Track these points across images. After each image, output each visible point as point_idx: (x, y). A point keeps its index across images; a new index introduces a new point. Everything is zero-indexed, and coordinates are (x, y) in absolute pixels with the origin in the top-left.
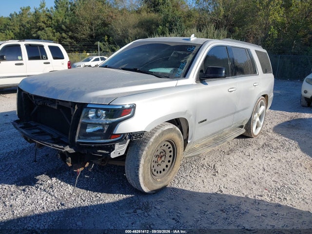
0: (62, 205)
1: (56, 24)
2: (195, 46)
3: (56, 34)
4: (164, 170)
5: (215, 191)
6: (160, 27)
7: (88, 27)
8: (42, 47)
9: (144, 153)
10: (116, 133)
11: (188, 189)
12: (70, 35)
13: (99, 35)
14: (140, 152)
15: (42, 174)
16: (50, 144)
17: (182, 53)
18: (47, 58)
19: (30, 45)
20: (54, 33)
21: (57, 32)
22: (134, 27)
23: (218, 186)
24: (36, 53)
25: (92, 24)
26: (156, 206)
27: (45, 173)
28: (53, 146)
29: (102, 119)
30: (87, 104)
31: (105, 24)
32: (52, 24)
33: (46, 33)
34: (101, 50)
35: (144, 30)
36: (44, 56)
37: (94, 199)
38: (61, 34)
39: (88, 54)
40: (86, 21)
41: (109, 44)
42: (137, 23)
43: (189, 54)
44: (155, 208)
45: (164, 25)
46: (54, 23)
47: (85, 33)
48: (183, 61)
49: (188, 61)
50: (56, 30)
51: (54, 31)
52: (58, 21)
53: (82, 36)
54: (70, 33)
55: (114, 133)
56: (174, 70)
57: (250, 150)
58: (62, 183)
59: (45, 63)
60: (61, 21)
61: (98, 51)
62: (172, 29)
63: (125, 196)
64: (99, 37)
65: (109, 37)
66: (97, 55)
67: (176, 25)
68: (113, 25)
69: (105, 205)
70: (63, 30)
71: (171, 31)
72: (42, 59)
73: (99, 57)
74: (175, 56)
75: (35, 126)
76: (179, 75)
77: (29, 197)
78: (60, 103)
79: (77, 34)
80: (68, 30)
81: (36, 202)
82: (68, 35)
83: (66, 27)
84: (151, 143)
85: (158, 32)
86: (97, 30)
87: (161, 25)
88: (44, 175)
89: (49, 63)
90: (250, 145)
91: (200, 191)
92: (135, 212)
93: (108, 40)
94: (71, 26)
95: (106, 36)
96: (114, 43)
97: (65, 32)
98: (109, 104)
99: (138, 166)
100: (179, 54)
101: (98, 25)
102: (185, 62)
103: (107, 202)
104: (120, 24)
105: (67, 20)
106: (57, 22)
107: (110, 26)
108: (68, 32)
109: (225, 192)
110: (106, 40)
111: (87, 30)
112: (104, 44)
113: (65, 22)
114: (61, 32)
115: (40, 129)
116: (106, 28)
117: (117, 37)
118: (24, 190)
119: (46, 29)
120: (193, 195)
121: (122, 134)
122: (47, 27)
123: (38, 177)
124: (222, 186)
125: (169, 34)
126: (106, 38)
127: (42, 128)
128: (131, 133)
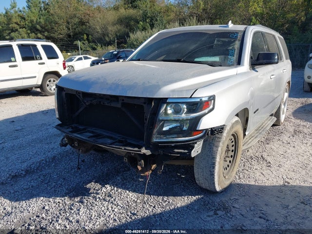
0: (134, 214)
1: (30, 24)
2: (237, 33)
3: (31, 34)
4: (228, 166)
5: (282, 183)
6: (141, 23)
7: (64, 27)
8: (35, 46)
9: (220, 149)
10: (200, 129)
11: (253, 183)
12: (46, 35)
13: (76, 34)
14: (215, 149)
15: (90, 182)
16: (121, 147)
17: (226, 40)
18: (41, 59)
19: (22, 45)
20: (29, 34)
21: (31, 33)
22: (114, 24)
23: (280, 176)
24: (29, 54)
25: (68, 23)
26: (233, 205)
27: (94, 181)
28: (125, 149)
29: (183, 115)
30: (167, 99)
31: (82, 23)
32: (25, 24)
33: (20, 35)
34: (81, 49)
35: (124, 27)
36: (38, 56)
37: (164, 204)
38: (36, 34)
39: (69, 54)
40: (62, 21)
41: (89, 42)
42: (116, 20)
43: (235, 41)
44: (234, 207)
45: (144, 20)
46: (27, 24)
47: (62, 32)
48: (231, 48)
49: (236, 48)
50: (31, 31)
51: (29, 32)
52: (32, 21)
53: (59, 36)
54: (46, 34)
55: (197, 129)
56: (225, 58)
57: (285, 138)
58: (120, 190)
59: (39, 64)
60: (35, 21)
61: (79, 50)
62: (153, 25)
63: (194, 198)
64: (77, 36)
65: (88, 35)
66: (79, 55)
67: (157, 20)
68: (91, 22)
69: (180, 210)
70: (37, 30)
71: (152, 26)
72: (37, 59)
73: (82, 56)
74: (219, 43)
75: (84, 129)
76: (232, 62)
77: (92, 209)
78: (126, 101)
79: (54, 33)
80: (43, 30)
81: (103, 214)
82: (44, 35)
83: (41, 27)
84: (225, 138)
85: (139, 28)
86: (75, 29)
87: (141, 21)
88: (93, 183)
89: (43, 63)
90: (282, 133)
91: (266, 185)
92: (216, 214)
93: (88, 39)
94: (46, 26)
95: (85, 35)
96: (94, 42)
97: (41, 32)
98: (191, 97)
99: (214, 164)
100: (222, 41)
101: (75, 24)
102: (233, 49)
103: (179, 205)
104: (98, 21)
105: (41, 20)
106: (31, 23)
107: (88, 24)
108: (44, 32)
109: (292, 183)
110: (85, 39)
111: (64, 29)
112: (83, 43)
113: (40, 22)
114: (36, 32)
115: (92, 132)
116: (84, 27)
117: (96, 35)
118: (82, 202)
119: (20, 30)
120: (262, 189)
121: (205, 129)
122: (20, 28)
123: (88, 186)
124: (285, 177)
125: (152, 29)
126: (85, 37)
127: (94, 131)
128: (214, 128)
